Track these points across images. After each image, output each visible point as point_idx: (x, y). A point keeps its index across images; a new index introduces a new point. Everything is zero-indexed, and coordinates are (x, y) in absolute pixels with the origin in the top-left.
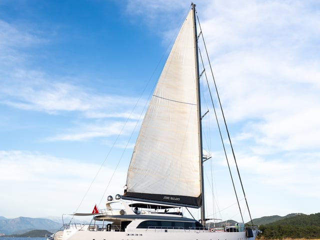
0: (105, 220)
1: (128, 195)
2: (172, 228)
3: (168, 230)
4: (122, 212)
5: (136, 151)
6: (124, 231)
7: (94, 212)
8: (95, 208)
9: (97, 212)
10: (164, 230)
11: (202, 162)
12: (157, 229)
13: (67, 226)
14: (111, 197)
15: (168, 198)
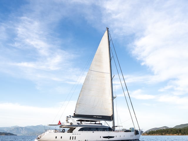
0: (63, 127)
1: (76, 116)
2: (96, 131)
3: (94, 131)
4: (71, 124)
5: (81, 96)
6: (72, 132)
7: (59, 123)
8: (60, 122)
9: (60, 124)
10: (92, 131)
11: (113, 100)
12: (88, 131)
13: (46, 130)
14: (68, 117)
15: (96, 117)
